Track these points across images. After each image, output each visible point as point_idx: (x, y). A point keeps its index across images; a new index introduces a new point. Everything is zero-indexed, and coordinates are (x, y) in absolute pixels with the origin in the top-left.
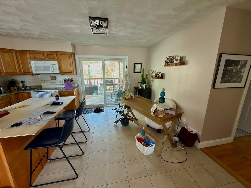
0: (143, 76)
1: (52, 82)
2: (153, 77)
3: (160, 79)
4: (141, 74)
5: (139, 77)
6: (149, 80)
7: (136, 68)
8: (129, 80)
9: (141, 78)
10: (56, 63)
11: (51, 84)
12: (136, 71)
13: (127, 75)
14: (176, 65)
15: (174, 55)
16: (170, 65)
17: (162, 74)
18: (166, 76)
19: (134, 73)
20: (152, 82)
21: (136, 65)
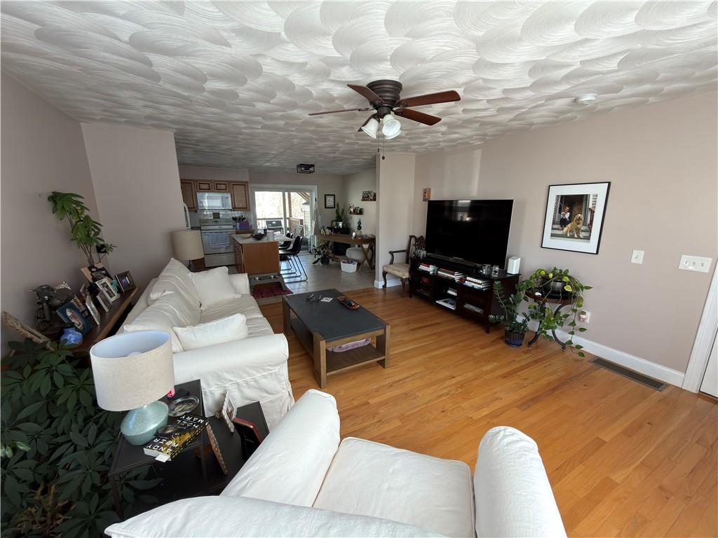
0: (337, 212)
1: (216, 222)
2: (351, 213)
3: (358, 214)
4: (335, 210)
5: (332, 214)
6: (346, 217)
7: (327, 202)
8: (319, 217)
9: (335, 215)
10: (229, 195)
11: (215, 224)
12: (328, 205)
13: (316, 211)
14: (371, 200)
15: (370, 190)
16: (367, 200)
17: (361, 209)
18: (365, 212)
19: (326, 208)
20: (350, 221)
21: (328, 198)
